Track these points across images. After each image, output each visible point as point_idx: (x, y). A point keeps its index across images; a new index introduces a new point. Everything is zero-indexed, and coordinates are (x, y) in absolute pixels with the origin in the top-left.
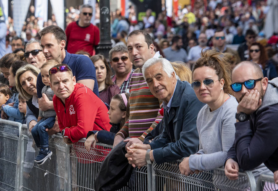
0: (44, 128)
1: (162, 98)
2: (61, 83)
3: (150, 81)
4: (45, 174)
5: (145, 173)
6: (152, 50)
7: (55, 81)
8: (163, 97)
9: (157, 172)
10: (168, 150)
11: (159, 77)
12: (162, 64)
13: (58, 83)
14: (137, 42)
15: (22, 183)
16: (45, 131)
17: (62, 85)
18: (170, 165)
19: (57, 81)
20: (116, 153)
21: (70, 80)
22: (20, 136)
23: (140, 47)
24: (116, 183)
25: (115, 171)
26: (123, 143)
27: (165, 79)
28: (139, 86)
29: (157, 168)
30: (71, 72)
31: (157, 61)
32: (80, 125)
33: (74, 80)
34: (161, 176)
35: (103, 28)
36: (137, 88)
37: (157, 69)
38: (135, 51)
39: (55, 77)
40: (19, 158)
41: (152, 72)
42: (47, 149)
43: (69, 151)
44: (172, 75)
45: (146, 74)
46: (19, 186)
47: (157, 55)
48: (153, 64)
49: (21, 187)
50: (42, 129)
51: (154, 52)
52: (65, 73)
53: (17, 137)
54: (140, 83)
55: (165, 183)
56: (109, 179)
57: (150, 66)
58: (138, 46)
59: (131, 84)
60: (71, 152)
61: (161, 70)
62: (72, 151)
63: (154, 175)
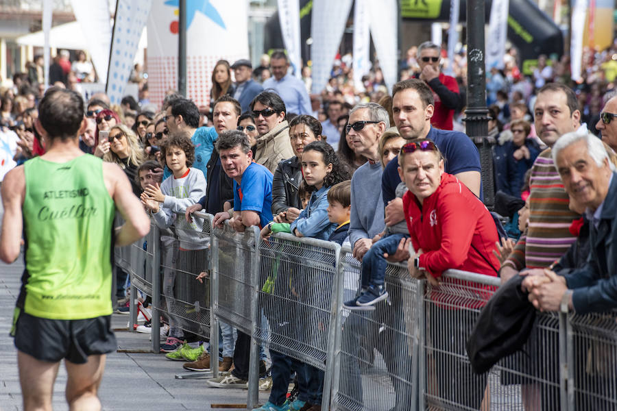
0: (380, 251)
1: (585, 201)
2: (421, 170)
3: (566, 172)
4: (381, 329)
5: (555, 330)
6: (576, 121)
7: (410, 166)
8: (586, 199)
9: (575, 329)
10: (597, 293)
11: (581, 165)
12: (586, 144)
13: (416, 169)
14: (552, 103)
15: (339, 345)
16: (383, 257)
17: (422, 173)
18: (598, 317)
19: (414, 166)
20: (506, 295)
21: (436, 166)
22: (337, 266)
23: (556, 111)
24: (505, 345)
25: (503, 326)
26: (519, 278)
27: (591, 169)
28: (548, 181)
29: (576, 321)
30: (438, 153)
31: (579, 139)
32: (446, 247)
33: (440, 167)
34: (583, 335)
35: (472, 86)
36: (545, 184)
37: (578, 153)
38: (547, 118)
39: (412, 159)
40: (335, 302)
41: (569, 158)
42: (381, 287)
43: (422, 291)
44: (604, 162)
45: (559, 160)
46: (335, 350)
47: (583, 129)
48: (571, 143)
49: (338, 351)
50: (376, 253)
51: (579, 124)
52: (427, 153)
53: (332, 267)
54: (549, 175)
55: (589, 347)
56: (493, 337)
57: (566, 147)
58: (553, 111)
59: (534, 175)
60: (425, 292)
61: (585, 154)
62: (428, 291)
63: (570, 333)
